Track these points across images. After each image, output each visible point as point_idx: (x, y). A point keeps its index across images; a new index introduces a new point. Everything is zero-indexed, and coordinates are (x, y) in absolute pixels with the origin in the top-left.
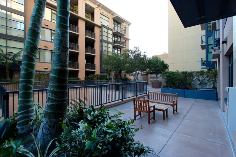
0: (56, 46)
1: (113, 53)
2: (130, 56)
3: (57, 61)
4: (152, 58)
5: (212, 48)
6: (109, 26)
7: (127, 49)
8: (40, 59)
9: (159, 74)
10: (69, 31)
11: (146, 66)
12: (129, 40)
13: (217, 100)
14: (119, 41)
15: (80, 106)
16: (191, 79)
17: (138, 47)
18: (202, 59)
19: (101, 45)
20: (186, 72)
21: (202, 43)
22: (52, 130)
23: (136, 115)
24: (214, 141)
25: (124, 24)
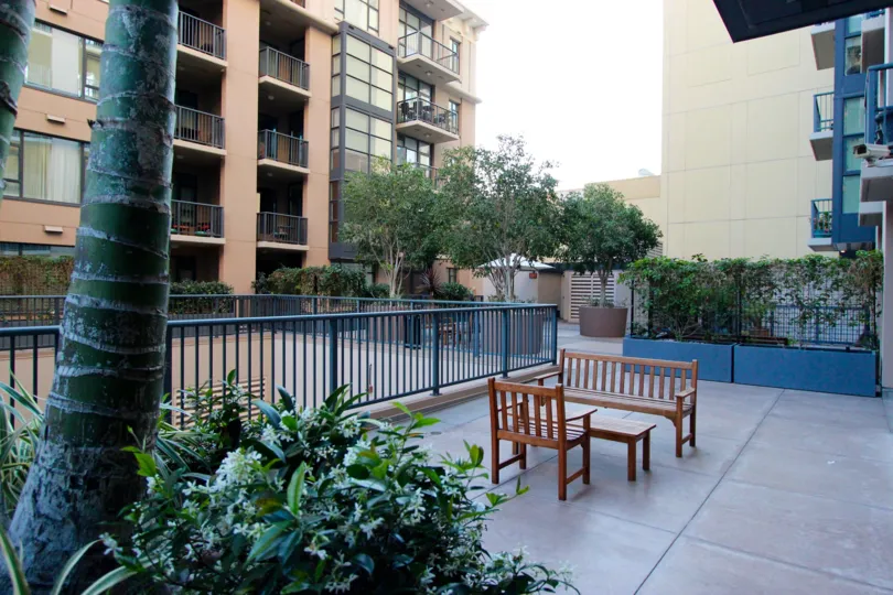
0: (112, 93)
1: (397, 163)
2: (479, 182)
3: (114, 164)
4: (582, 196)
5: (862, 149)
6: (377, 31)
7: (465, 145)
8: (20, 181)
9: (616, 273)
10: (177, 47)
11: (552, 232)
12: (473, 102)
13: (879, 395)
14: (427, 108)
15: (224, 396)
16: (760, 294)
17: (516, 138)
18: (815, 209)
19: (337, 124)
20: (739, 261)
21: (818, 128)
22: (85, 498)
23: (501, 462)
24: (857, 577)
25: (451, 26)
